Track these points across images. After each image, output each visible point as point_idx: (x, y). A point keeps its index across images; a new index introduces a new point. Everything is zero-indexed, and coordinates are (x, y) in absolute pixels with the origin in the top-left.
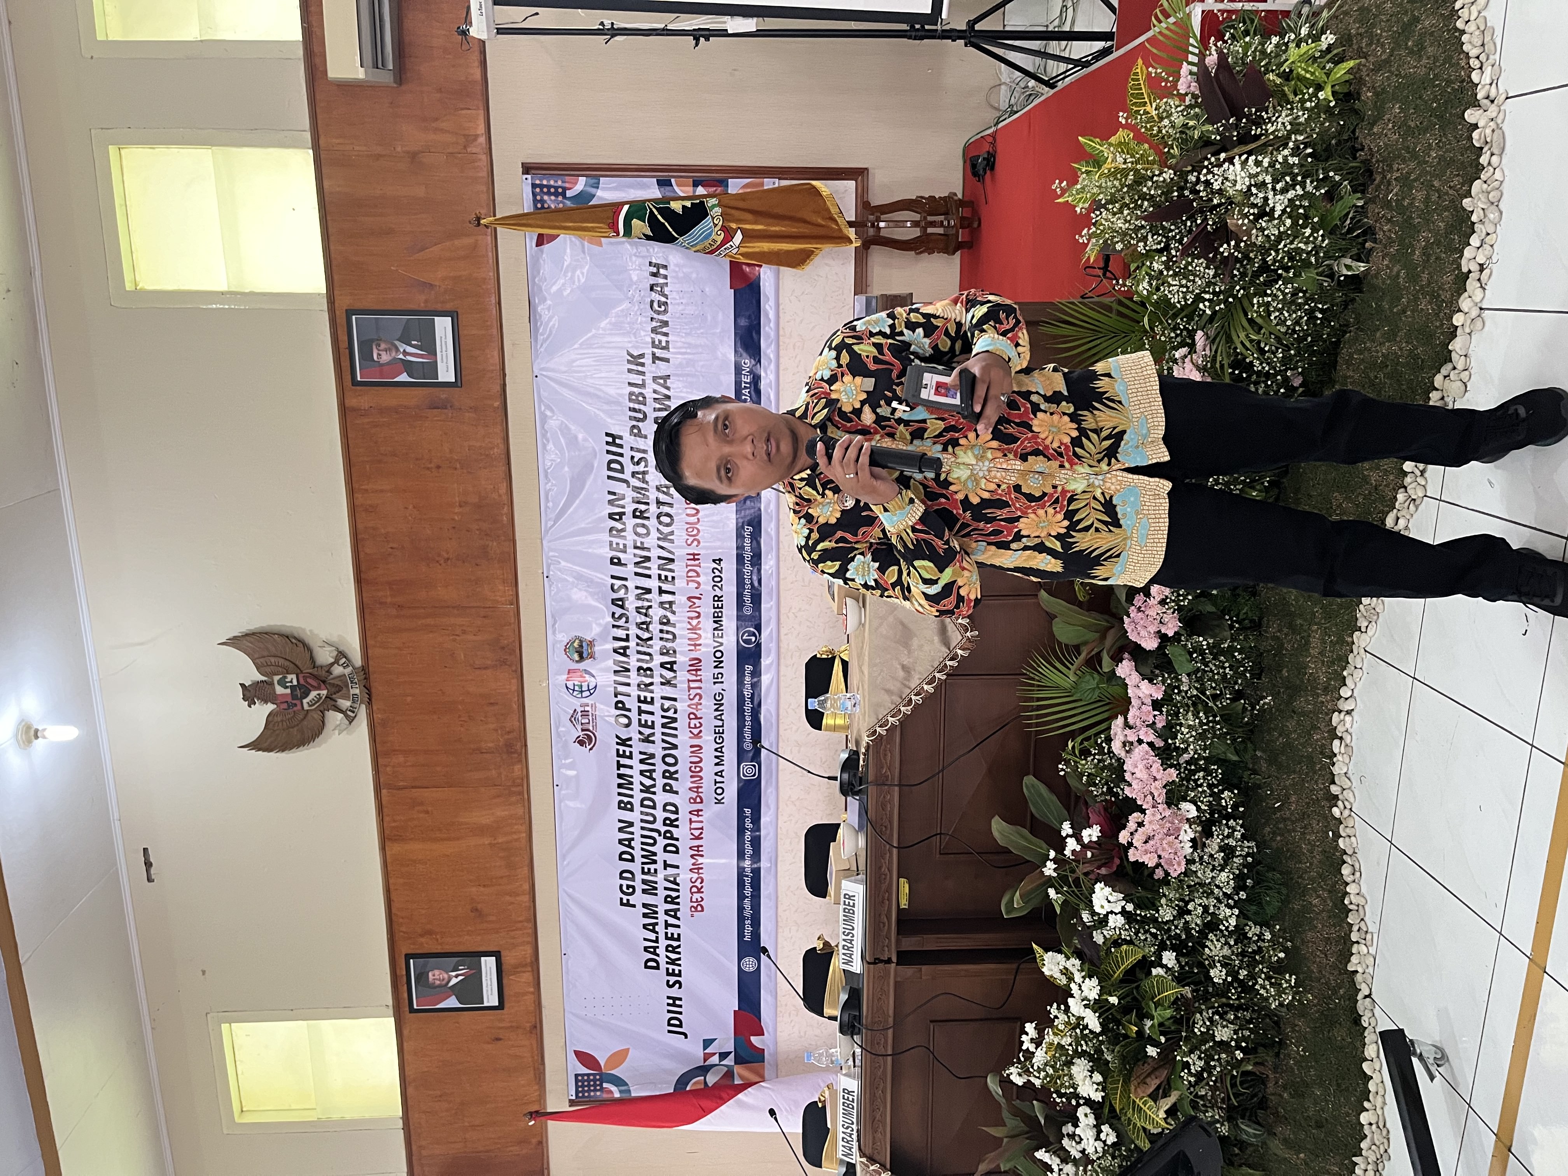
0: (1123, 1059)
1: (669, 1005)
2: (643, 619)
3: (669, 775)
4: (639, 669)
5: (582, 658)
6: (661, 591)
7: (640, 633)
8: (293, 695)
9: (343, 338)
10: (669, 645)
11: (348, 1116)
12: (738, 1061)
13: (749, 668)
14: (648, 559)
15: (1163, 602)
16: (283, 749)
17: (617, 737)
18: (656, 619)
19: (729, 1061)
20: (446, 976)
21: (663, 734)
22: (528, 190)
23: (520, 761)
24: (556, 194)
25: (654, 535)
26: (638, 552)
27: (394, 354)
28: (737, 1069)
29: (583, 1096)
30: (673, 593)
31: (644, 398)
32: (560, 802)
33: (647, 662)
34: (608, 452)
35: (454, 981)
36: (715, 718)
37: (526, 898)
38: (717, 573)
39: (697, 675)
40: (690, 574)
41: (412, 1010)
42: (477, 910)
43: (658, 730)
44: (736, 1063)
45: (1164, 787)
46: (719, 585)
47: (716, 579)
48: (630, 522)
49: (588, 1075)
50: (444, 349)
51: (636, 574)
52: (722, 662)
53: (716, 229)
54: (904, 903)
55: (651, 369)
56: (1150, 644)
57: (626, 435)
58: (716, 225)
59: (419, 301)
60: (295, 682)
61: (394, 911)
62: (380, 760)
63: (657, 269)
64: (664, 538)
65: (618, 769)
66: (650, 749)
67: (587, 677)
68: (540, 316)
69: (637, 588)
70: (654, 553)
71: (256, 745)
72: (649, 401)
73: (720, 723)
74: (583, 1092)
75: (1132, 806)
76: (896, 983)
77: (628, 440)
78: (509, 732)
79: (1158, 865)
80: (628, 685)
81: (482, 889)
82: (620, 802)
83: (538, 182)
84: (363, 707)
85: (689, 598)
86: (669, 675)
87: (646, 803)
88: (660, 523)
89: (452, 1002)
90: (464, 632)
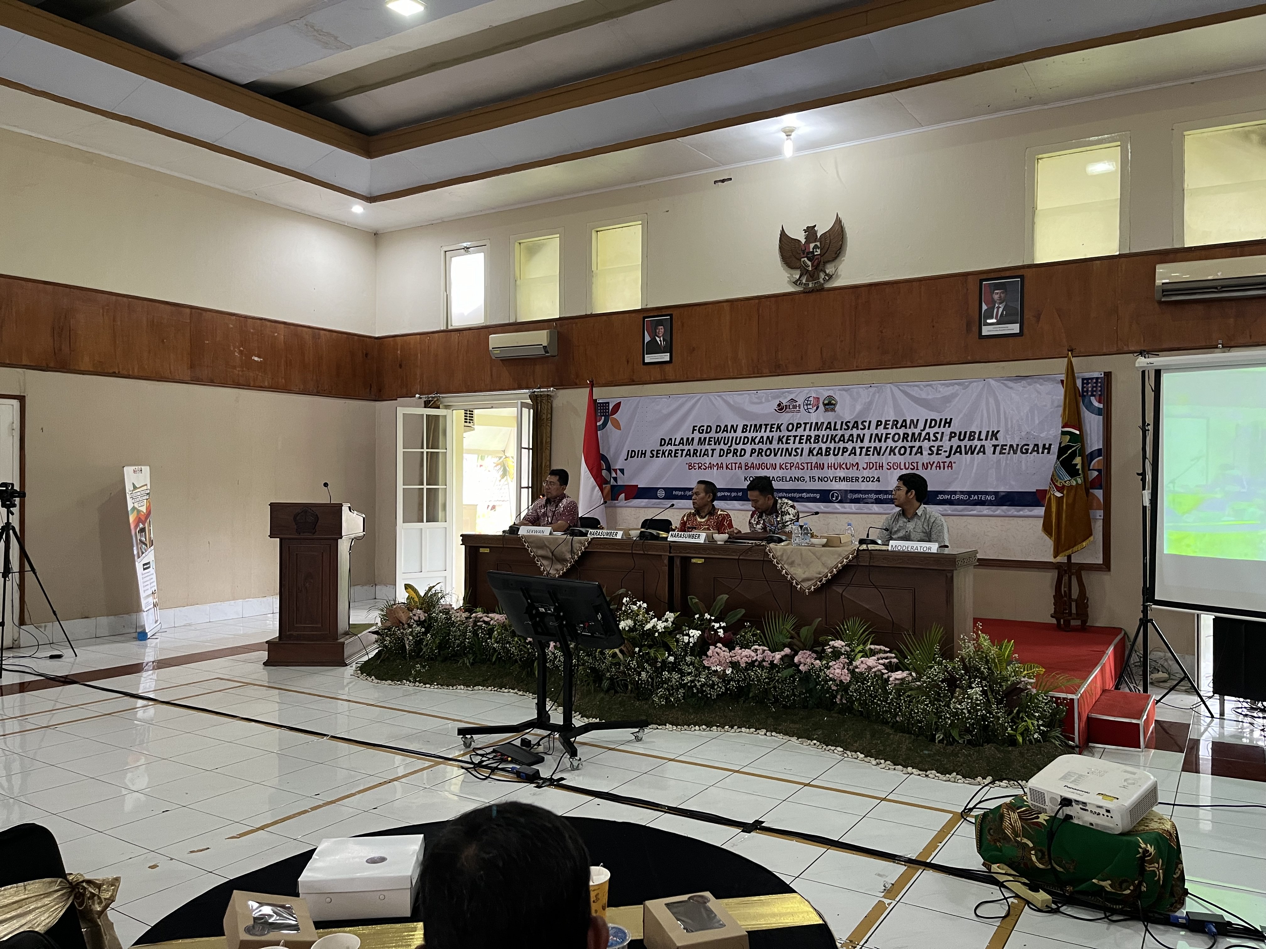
0: (634, 638)
1: (642, 451)
2: (846, 438)
3: (760, 452)
4: (819, 436)
5: (825, 405)
6: (861, 448)
7: (838, 437)
8: (809, 253)
9: (1008, 274)
10: (832, 452)
11: (594, 286)
12: (613, 487)
13: (818, 496)
14: (880, 441)
15: (812, 664)
16: (780, 248)
17: (782, 424)
18: (846, 445)
19: (613, 482)
20: (661, 335)
21: (783, 449)
22: (1096, 375)
23: (771, 373)
24: (1092, 391)
25: (894, 445)
26: (884, 436)
27: (998, 301)
28: (608, 486)
29: (598, 406)
30: (860, 454)
31: (973, 440)
32: (748, 394)
33: (822, 440)
34: (941, 420)
35: (658, 339)
36: (791, 477)
37: (699, 376)
38: (871, 479)
39: (815, 467)
40: (871, 464)
41: (644, 318)
42: (694, 350)
43: (785, 446)
44: (612, 486)
45: (738, 661)
46: (865, 480)
47: (868, 478)
48: (901, 432)
49: (609, 409)
50: (1001, 329)
51: (872, 435)
52: (822, 481)
53: (1063, 482)
54: (694, 561)
55: (988, 444)
56: (796, 660)
57: (950, 430)
58: (1065, 482)
59: (1028, 315)
60: (816, 254)
61: (695, 307)
62: (773, 299)
63: (1047, 449)
64: (892, 451)
65: (764, 425)
66: (775, 442)
67: (815, 408)
68: (1020, 382)
69: (864, 435)
70: (884, 445)
71: (783, 233)
72: (970, 443)
73: (788, 480)
74: (600, 406)
75: (731, 649)
76: (661, 555)
77: (947, 431)
78: (786, 366)
79: (707, 656)
80: (810, 430)
81: (704, 353)
82: (747, 426)
83: (1099, 380)
84: (802, 289)
85: (857, 463)
86: (815, 452)
87: (746, 439)
88: (901, 448)
89: (647, 338)
90: (842, 341)
